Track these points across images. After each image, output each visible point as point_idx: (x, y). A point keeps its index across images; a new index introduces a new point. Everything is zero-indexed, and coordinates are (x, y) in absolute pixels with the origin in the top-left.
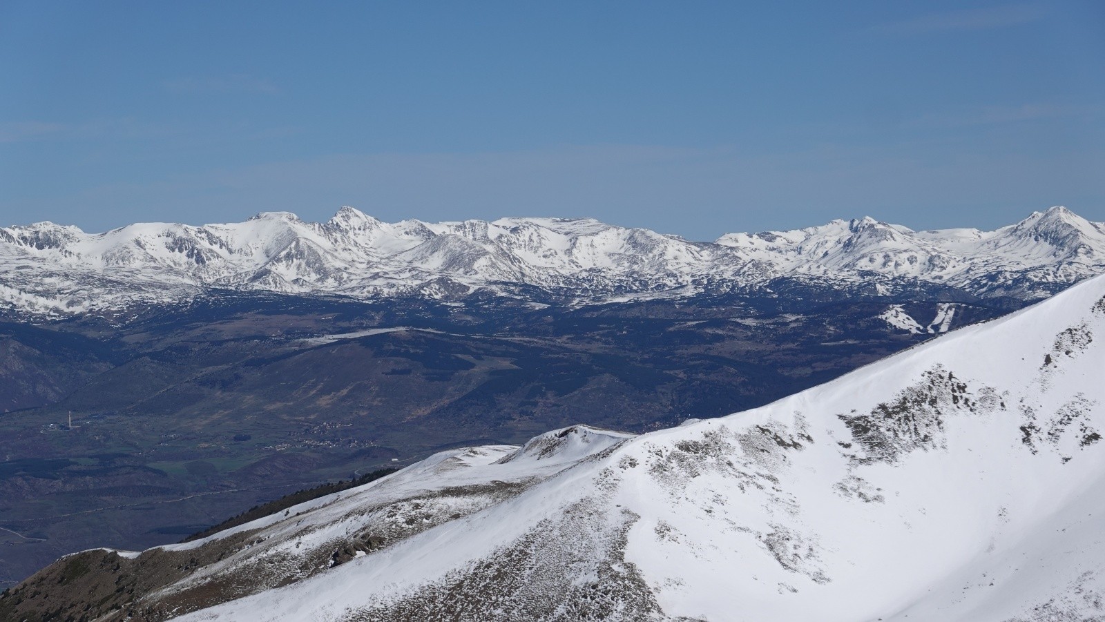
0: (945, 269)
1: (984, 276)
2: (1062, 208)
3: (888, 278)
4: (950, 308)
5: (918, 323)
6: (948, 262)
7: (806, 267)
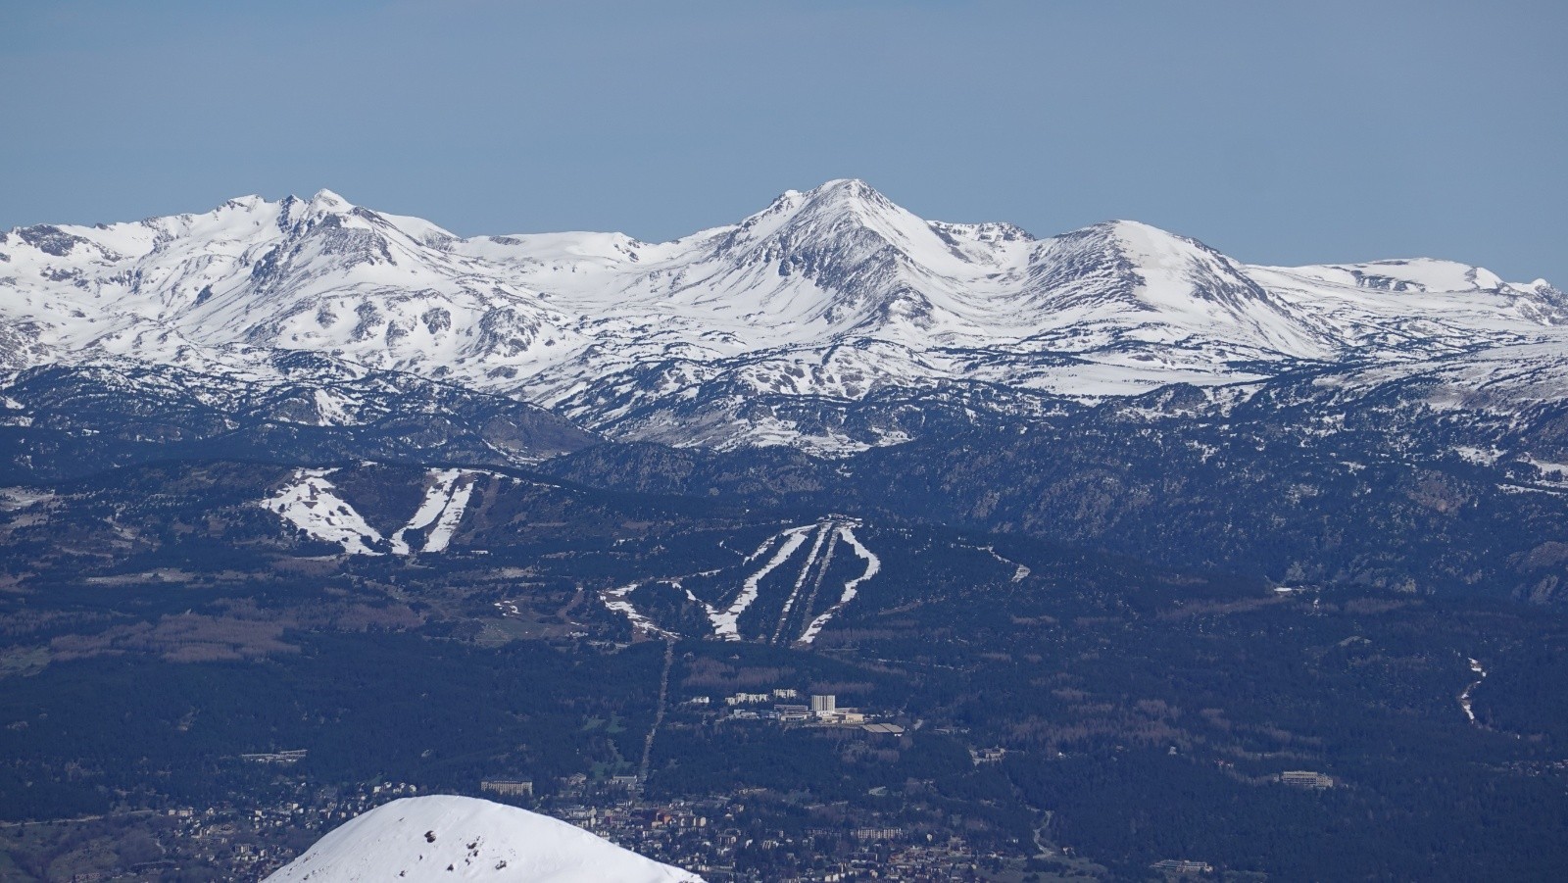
0: (524, 348)
1: (627, 372)
2: (856, 185)
3: (353, 374)
4: (459, 483)
5: (369, 524)
6: (533, 330)
7: (129, 337)
